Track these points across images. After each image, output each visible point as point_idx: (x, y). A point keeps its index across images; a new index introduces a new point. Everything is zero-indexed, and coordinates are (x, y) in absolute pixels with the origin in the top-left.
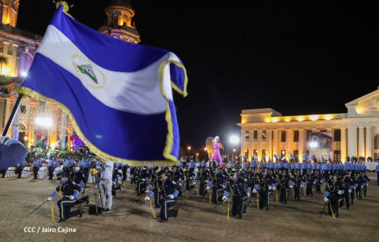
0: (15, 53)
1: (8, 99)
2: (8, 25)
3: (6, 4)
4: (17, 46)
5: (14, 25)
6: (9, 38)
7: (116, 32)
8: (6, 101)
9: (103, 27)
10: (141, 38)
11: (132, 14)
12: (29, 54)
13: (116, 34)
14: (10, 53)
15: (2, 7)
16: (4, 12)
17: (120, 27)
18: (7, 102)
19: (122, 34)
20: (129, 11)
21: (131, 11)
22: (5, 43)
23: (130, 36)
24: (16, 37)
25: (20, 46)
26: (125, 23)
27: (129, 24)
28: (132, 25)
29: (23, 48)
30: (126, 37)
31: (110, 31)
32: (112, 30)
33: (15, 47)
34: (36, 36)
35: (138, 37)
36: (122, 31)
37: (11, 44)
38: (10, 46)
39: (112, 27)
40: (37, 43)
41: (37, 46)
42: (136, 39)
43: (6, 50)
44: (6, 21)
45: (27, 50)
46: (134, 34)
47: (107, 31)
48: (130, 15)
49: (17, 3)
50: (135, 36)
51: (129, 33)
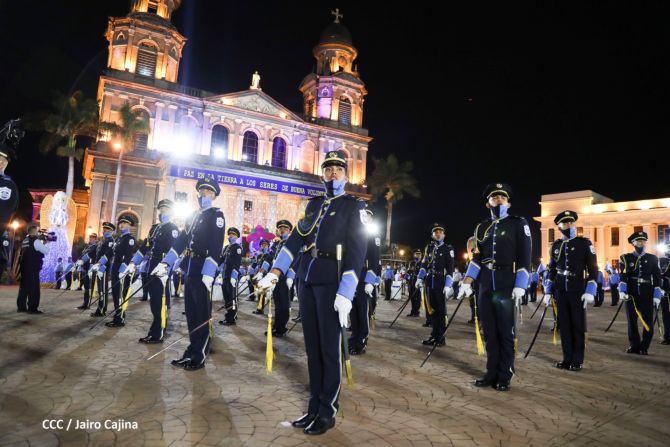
0: (172, 118)
1: (161, 183)
2: (163, 79)
3: (162, 51)
4: (175, 108)
5: (173, 80)
6: (164, 98)
7: (326, 82)
8: (158, 185)
9: (309, 77)
10: (366, 88)
11: (352, 54)
12: (194, 118)
13: (327, 84)
14: (165, 118)
15: (156, 56)
16: (159, 62)
17: (332, 74)
18: (160, 187)
19: (333, 82)
20: (348, 50)
21: (351, 49)
22: (158, 104)
23: (347, 85)
24: (174, 96)
25: (179, 108)
26: (341, 69)
27: (348, 69)
28: (353, 70)
29: (185, 111)
30: (343, 88)
31: (318, 81)
32: (322, 79)
33: (172, 110)
34: (204, 92)
35: (361, 87)
36: (335, 79)
37: (167, 106)
38: (164, 109)
39: (322, 75)
40: (205, 102)
41: (204, 107)
42: (358, 90)
43: (159, 115)
44: (160, 73)
45: (190, 113)
46: (355, 82)
47: (313, 82)
48: (349, 56)
49: (178, 49)
50: (356, 85)
51: (347, 82)
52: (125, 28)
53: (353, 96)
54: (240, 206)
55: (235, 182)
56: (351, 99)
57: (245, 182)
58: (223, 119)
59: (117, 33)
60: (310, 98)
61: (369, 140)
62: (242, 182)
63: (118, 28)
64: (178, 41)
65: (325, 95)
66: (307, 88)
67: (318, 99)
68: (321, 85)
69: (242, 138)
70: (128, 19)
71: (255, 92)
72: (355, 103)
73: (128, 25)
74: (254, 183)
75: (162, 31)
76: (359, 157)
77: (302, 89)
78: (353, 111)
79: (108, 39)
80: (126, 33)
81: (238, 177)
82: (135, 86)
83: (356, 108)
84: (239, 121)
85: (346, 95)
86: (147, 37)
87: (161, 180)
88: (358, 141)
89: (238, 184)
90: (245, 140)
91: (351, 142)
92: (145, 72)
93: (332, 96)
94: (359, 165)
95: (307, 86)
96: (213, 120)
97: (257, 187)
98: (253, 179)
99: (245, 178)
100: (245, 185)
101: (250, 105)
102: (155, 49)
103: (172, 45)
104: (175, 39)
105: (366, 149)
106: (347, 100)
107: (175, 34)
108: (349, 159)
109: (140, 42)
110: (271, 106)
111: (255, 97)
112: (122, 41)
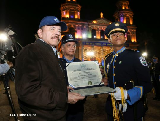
0: (80, 29)
1: (80, 47)
2: (77, 18)
3: (76, 11)
5: (79, 18)
6: (78, 23)
8: (79, 48)
10: (133, 13)
11: (128, 3)
13: (122, 13)
14: (79, 29)
15: (74, 12)
16: (75, 14)
17: (123, 10)
19: (124, 12)
20: (126, 2)
21: (127, 2)
22: (76, 25)
24: (80, 22)
25: (82, 26)
26: (125, 8)
27: (127, 8)
28: (128, 8)
29: (84, 26)
30: (126, 13)
33: (80, 26)
34: (88, 21)
35: (132, 12)
36: (124, 11)
37: (79, 26)
39: (120, 11)
40: (89, 23)
41: (89, 25)
42: (131, 13)
43: (77, 28)
44: (76, 17)
45: (85, 27)
46: (130, 11)
47: (117, 13)
48: (127, 4)
49: (80, 9)
50: (130, 12)
51: (128, 12)
52: (65, 6)
53: (130, 15)
54: (102, 51)
55: (100, 44)
56: (129, 16)
57: (103, 44)
58: (94, 27)
59: (63, 8)
60: (117, 18)
61: (136, 28)
62: (102, 44)
63: (64, 7)
64: (79, 7)
65: (122, 16)
66: (116, 16)
67: (120, 18)
68: (120, 13)
69: (100, 32)
70: (66, 3)
71: (102, 18)
72: (130, 17)
73: (66, 5)
74: (105, 44)
75: (75, 5)
76: (134, 33)
77: (114, 16)
78: (130, 20)
79: (61, 10)
80: (66, 7)
81: (101, 43)
82: (70, 21)
83: (131, 19)
84: (98, 27)
85: (128, 15)
86: (71, 7)
87: (80, 46)
88: (133, 29)
89: (101, 45)
90: (101, 32)
91: (131, 29)
92: (72, 17)
93: (124, 16)
94: (134, 36)
95: (116, 14)
96: (91, 28)
97: (106, 45)
98: (105, 43)
99: (103, 43)
100: (103, 45)
101: (101, 22)
102: (74, 10)
103: (78, 9)
104: (78, 7)
105: (135, 31)
106: (128, 17)
107: (79, 6)
108: (131, 34)
109: (70, 9)
110: (107, 22)
111: (102, 20)
112: (65, 10)
